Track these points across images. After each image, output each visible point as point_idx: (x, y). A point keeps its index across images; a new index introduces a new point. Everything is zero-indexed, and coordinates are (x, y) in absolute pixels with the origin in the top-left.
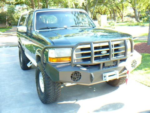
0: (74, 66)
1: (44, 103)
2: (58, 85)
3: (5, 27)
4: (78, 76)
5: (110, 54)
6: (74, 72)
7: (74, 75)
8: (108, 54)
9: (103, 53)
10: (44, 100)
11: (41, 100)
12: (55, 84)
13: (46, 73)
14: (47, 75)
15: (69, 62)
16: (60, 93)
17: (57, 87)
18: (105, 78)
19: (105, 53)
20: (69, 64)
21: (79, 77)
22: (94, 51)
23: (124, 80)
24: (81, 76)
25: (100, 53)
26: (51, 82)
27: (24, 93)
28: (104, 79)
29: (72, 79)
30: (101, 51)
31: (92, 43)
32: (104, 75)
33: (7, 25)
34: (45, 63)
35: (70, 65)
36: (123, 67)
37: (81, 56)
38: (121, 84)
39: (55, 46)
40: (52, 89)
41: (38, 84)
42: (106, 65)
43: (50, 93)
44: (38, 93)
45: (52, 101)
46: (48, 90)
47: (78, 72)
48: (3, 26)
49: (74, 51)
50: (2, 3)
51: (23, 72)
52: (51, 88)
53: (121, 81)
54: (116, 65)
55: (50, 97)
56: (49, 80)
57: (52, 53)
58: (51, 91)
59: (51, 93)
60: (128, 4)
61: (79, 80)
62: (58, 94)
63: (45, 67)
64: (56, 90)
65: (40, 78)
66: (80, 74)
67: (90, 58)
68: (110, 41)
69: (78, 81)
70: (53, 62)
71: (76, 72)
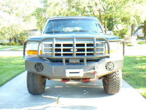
0: (40, 58)
4: (41, 67)
6: (37, 63)
7: (38, 66)
21: (42, 68)
24: (43, 67)
29: (35, 69)
36: (93, 67)
47: (41, 64)
61: (41, 71)
68: (74, 38)
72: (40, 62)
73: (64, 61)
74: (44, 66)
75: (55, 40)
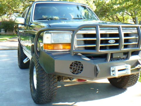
0: (74, 55)
1: (36, 103)
2: (54, 81)
3: (12, 34)
4: (79, 67)
5: (119, 45)
6: (74, 62)
7: (75, 66)
8: (118, 44)
9: (110, 43)
10: (36, 98)
11: (33, 99)
12: (50, 78)
13: (40, 65)
14: (41, 67)
15: (68, 50)
16: (56, 91)
17: (53, 83)
18: (114, 73)
19: (113, 42)
20: (68, 52)
21: (81, 69)
22: (100, 39)
23: (134, 81)
24: (82, 67)
25: (107, 42)
26: (45, 76)
27: (15, 91)
28: (112, 74)
30: (109, 40)
31: (99, 26)
32: (112, 69)
33: (14, 32)
34: (39, 51)
35: (69, 54)
36: (136, 61)
37: (83, 44)
38: (129, 86)
39: (51, 29)
40: (46, 85)
41: (32, 81)
42: (114, 57)
43: (43, 90)
44: (31, 90)
45: (46, 100)
46: (42, 85)
47: (79, 62)
48: (11, 33)
49: (76, 36)
50: (10, 11)
51: (20, 71)
52: (45, 83)
53: (130, 82)
54: (127, 58)
55: (43, 94)
56: (43, 73)
57: (48, 38)
58: (46, 87)
59: (45, 90)
60: (129, 17)
61: (80, 72)
62: (54, 92)
63: (38, 56)
64: (51, 86)
65: (34, 73)
66: (82, 65)
67: (95, 47)
68: (120, 26)
69: (79, 75)
70: (48, 49)
71: (77, 62)
72: (78, 61)
74: (84, 66)
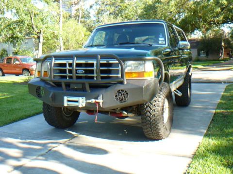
6: (38, 86)
7: (38, 90)
42: (71, 87)
73: (63, 85)
75: (54, 59)
